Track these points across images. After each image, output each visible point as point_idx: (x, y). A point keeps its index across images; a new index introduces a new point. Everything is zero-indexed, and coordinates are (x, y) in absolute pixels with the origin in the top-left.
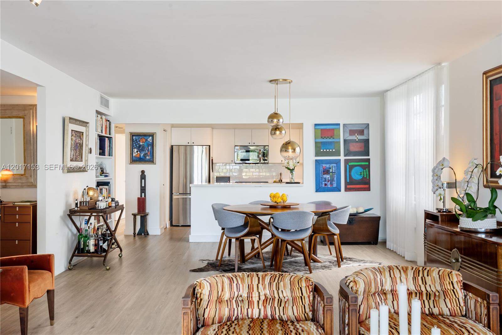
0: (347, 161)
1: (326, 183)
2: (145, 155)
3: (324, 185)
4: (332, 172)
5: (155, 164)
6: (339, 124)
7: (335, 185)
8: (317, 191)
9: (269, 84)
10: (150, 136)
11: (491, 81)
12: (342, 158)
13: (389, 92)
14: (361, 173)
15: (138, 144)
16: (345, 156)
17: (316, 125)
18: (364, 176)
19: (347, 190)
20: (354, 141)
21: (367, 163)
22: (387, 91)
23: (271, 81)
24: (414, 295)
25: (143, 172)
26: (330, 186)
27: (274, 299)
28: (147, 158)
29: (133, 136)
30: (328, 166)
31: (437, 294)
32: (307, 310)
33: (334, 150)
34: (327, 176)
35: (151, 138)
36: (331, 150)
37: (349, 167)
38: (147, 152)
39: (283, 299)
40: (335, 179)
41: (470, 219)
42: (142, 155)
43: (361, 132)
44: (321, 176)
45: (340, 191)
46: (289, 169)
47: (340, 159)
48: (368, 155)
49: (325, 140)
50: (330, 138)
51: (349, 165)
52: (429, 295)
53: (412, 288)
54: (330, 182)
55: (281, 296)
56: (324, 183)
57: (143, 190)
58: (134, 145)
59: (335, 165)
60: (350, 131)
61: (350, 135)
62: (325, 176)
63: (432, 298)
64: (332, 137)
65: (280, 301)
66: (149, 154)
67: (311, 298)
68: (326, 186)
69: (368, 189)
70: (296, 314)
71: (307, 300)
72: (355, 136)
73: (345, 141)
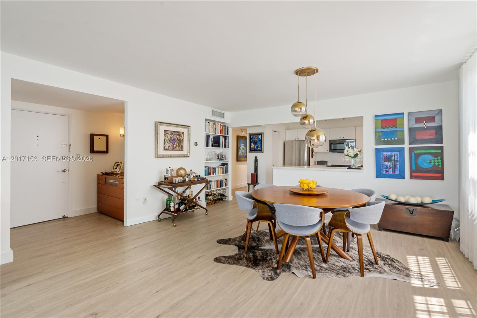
0: (411, 150)
1: (387, 169)
2: (257, 147)
3: (384, 172)
4: (394, 160)
5: (263, 152)
6: (403, 114)
7: (397, 172)
8: (377, 177)
12: (407, 146)
14: (431, 161)
15: (254, 140)
16: (410, 144)
17: (376, 116)
18: (435, 164)
19: (412, 177)
20: (422, 129)
21: (440, 151)
22: (462, 64)
25: (256, 158)
26: (391, 173)
28: (259, 149)
29: (251, 135)
30: (389, 154)
33: (396, 139)
34: (389, 164)
35: (260, 136)
36: (393, 139)
37: (415, 155)
38: (258, 145)
40: (398, 166)
42: (256, 147)
43: (432, 119)
44: (381, 163)
45: (403, 177)
47: (404, 148)
48: (442, 143)
49: (386, 130)
50: (392, 128)
51: (415, 154)
54: (391, 169)
56: (384, 169)
57: (256, 169)
58: (251, 141)
59: (398, 153)
60: (417, 118)
61: (417, 122)
62: (386, 163)
64: (394, 126)
66: (259, 146)
68: (387, 173)
69: (441, 178)
72: (423, 124)
73: (410, 129)
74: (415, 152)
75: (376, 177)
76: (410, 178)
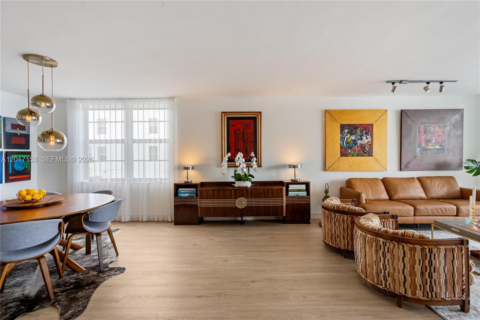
0: (7, 154)
6: (1, 117)
11: (227, 117)
12: (3, 150)
14: (23, 164)
16: (6, 148)
18: (25, 167)
19: (8, 181)
20: (16, 135)
21: (28, 156)
43: (22, 127)
48: (29, 149)
60: (11, 125)
69: (29, 178)
72: (17, 130)
73: (6, 134)
74: (12, 156)
76: (6, 182)
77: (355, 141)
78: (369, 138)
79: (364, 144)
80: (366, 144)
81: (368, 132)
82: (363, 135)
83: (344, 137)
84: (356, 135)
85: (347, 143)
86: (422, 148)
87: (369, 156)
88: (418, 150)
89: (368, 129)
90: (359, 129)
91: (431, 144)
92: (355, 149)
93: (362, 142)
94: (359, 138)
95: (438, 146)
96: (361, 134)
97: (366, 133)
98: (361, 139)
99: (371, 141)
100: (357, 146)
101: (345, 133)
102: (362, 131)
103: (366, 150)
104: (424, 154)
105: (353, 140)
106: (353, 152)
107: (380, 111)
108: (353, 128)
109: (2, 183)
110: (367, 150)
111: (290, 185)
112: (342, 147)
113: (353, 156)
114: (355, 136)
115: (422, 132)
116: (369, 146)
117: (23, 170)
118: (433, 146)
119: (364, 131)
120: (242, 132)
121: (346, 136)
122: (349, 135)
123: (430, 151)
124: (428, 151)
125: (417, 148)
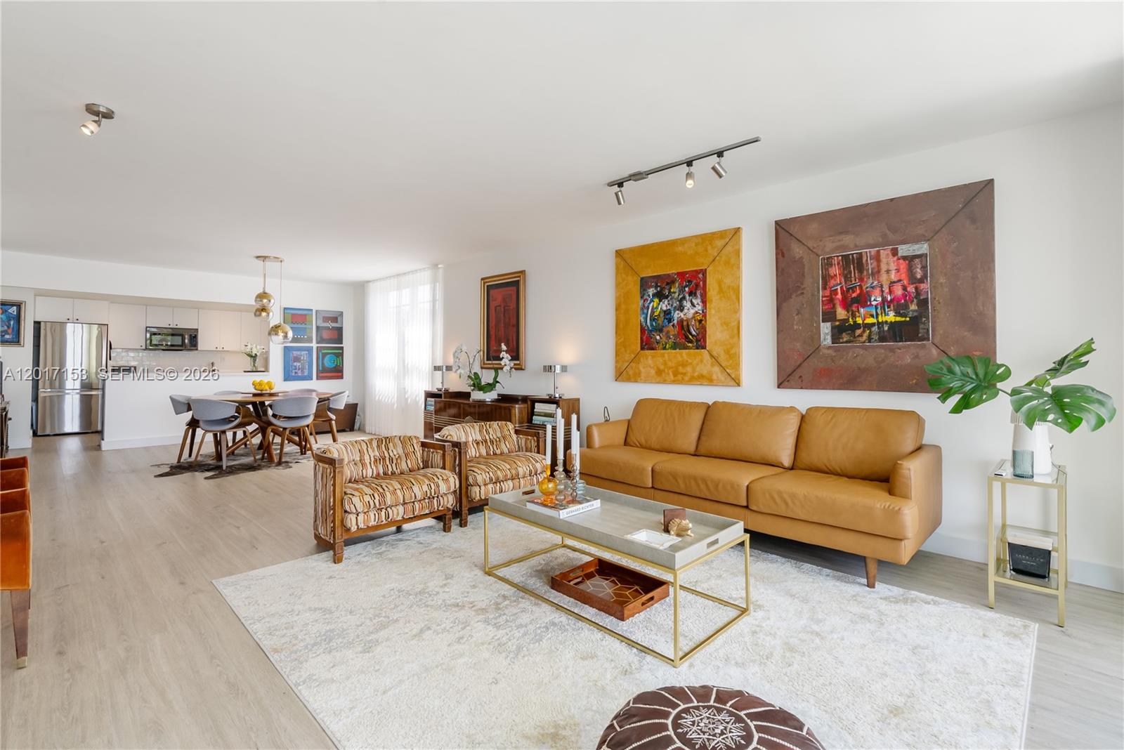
0: (319, 349)
1: (297, 371)
2: (2, 333)
3: (293, 374)
4: (303, 360)
5: (23, 346)
6: (311, 310)
7: (306, 374)
9: (256, 260)
10: (13, 305)
11: (487, 286)
12: (314, 345)
13: (371, 284)
14: (334, 361)
16: (317, 343)
17: (285, 309)
18: (337, 364)
19: (318, 378)
20: (328, 328)
21: (341, 351)
22: (368, 282)
23: (258, 257)
24: (481, 444)
26: (300, 375)
27: (384, 459)
31: (498, 440)
32: (419, 461)
33: (305, 337)
34: (298, 364)
36: (302, 337)
37: (321, 354)
38: (6, 328)
39: (393, 457)
40: (306, 367)
41: (482, 392)
43: (335, 320)
44: (289, 364)
46: (251, 356)
47: (312, 347)
48: (342, 343)
49: (295, 326)
50: (301, 324)
51: (322, 353)
52: (492, 442)
53: (479, 438)
54: (300, 371)
55: (391, 454)
56: (294, 371)
59: (306, 352)
60: (324, 317)
61: (324, 322)
62: (295, 364)
63: (495, 443)
64: (303, 323)
65: (391, 460)
66: (10, 331)
67: (421, 451)
68: (297, 375)
69: (342, 377)
70: (410, 466)
71: (418, 453)
72: (328, 323)
73: (318, 328)
74: (323, 352)
75: (285, 380)
76: (317, 379)
77: (668, 314)
78: (698, 304)
79: (687, 320)
80: (692, 318)
81: (696, 290)
82: (684, 298)
83: (646, 306)
84: (669, 299)
85: (653, 319)
86: (837, 323)
87: (697, 348)
88: (826, 328)
89: (694, 283)
90: (677, 285)
91: (868, 309)
92: (668, 332)
93: (682, 315)
94: (676, 307)
95: (892, 314)
96: (680, 297)
97: (691, 294)
98: (681, 308)
99: (701, 312)
100: (673, 325)
101: (649, 295)
102: (682, 290)
103: (691, 334)
104: (845, 340)
105: (665, 312)
106: (664, 339)
107: (721, 234)
108: (665, 283)
109: (312, 379)
110: (694, 333)
111: (536, 404)
112: (643, 330)
113: (664, 348)
114: (669, 301)
115: (836, 275)
116: (697, 324)
117: (335, 367)
118: (872, 316)
119: (687, 289)
120: (503, 309)
121: (650, 303)
122: (656, 300)
123: (864, 331)
124: (858, 332)
125: (822, 324)
